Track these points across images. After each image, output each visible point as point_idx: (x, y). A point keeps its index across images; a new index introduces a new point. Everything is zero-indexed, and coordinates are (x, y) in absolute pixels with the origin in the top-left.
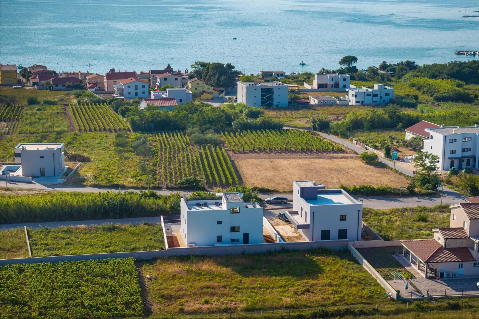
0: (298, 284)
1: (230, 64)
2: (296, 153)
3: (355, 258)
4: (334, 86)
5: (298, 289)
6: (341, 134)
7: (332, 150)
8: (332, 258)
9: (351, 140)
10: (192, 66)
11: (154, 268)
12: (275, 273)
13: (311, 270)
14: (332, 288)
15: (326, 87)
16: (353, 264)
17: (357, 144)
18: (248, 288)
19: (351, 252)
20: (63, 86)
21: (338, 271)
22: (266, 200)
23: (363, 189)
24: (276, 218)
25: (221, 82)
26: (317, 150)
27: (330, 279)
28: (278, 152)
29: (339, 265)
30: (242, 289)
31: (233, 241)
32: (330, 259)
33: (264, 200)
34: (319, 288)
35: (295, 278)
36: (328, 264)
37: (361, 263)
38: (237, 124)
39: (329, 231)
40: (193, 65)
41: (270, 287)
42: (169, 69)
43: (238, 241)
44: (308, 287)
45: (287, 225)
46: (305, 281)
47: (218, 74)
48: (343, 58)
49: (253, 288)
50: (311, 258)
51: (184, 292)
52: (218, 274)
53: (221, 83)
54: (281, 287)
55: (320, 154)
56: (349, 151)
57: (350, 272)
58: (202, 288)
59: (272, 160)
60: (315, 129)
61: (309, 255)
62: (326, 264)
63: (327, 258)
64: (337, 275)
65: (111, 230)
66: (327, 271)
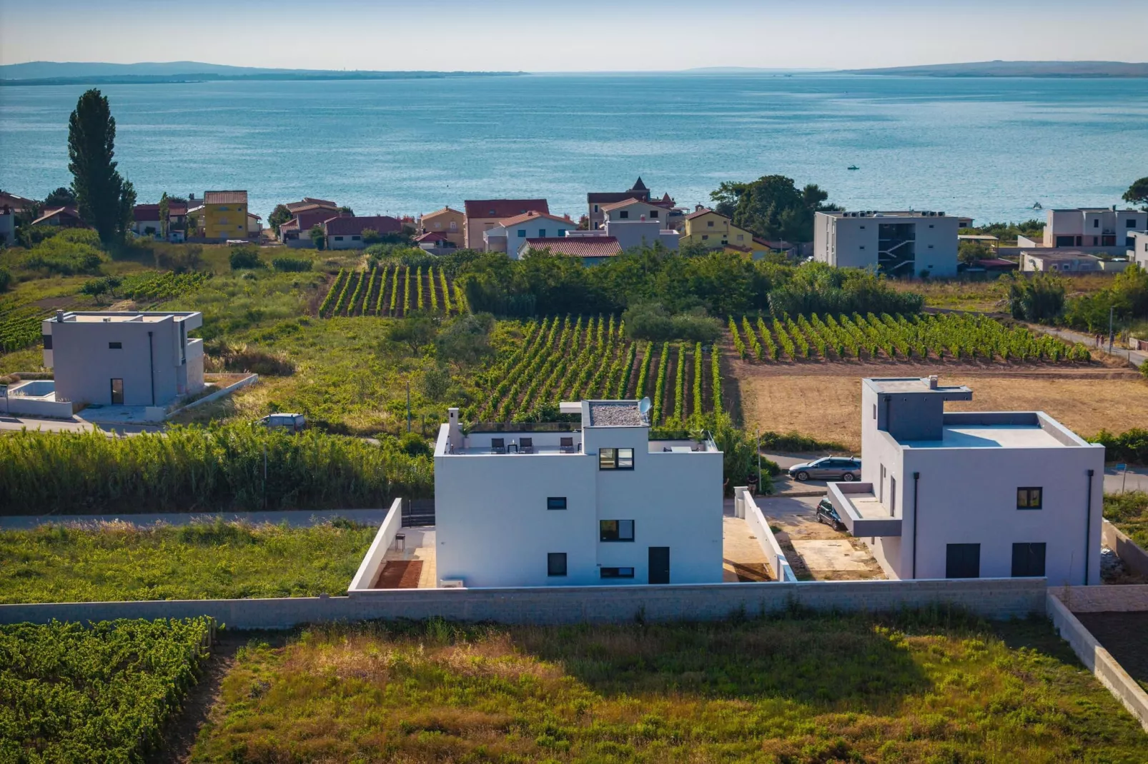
0: (807, 726)
1: (816, 187)
2: (942, 363)
3: (1067, 644)
4: (1100, 242)
5: (799, 746)
6: (1095, 325)
7: (1057, 360)
8: (974, 642)
9: (1125, 340)
10: (713, 194)
11: (280, 658)
12: (730, 687)
13: (878, 679)
14: (944, 745)
15: (1079, 244)
16: (1053, 665)
17: (1140, 348)
18: (596, 737)
19: (1056, 625)
20: (354, 238)
21: (988, 684)
22: (792, 468)
23: (1132, 441)
24: (812, 520)
25: (780, 225)
26: (1008, 357)
27: (946, 714)
28: (885, 361)
29: (994, 665)
30: (570, 737)
31: (610, 573)
32: (967, 646)
33: (786, 471)
34: (889, 743)
35: (803, 707)
36: (954, 661)
37: (1087, 661)
38: (782, 297)
39: (976, 547)
40: (717, 193)
41: (688, 732)
42: (640, 191)
43: (629, 574)
44: (842, 739)
45: (842, 538)
46: (837, 716)
47: (773, 204)
48: (1136, 183)
49: (615, 737)
50: (892, 638)
51: (332, 740)
52: (503, 682)
53: (782, 229)
54: (732, 736)
55: (1016, 367)
56: (1110, 361)
57: (1033, 690)
58: (409, 730)
59: (857, 379)
60: (1019, 315)
61: (885, 630)
62: (945, 660)
63: (954, 640)
64: (977, 698)
65: (208, 538)
66: (941, 686)
